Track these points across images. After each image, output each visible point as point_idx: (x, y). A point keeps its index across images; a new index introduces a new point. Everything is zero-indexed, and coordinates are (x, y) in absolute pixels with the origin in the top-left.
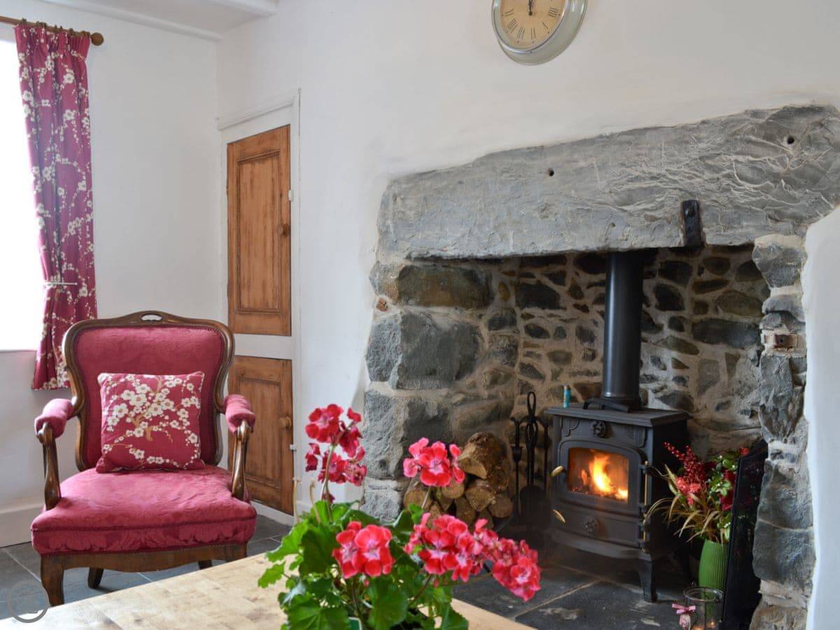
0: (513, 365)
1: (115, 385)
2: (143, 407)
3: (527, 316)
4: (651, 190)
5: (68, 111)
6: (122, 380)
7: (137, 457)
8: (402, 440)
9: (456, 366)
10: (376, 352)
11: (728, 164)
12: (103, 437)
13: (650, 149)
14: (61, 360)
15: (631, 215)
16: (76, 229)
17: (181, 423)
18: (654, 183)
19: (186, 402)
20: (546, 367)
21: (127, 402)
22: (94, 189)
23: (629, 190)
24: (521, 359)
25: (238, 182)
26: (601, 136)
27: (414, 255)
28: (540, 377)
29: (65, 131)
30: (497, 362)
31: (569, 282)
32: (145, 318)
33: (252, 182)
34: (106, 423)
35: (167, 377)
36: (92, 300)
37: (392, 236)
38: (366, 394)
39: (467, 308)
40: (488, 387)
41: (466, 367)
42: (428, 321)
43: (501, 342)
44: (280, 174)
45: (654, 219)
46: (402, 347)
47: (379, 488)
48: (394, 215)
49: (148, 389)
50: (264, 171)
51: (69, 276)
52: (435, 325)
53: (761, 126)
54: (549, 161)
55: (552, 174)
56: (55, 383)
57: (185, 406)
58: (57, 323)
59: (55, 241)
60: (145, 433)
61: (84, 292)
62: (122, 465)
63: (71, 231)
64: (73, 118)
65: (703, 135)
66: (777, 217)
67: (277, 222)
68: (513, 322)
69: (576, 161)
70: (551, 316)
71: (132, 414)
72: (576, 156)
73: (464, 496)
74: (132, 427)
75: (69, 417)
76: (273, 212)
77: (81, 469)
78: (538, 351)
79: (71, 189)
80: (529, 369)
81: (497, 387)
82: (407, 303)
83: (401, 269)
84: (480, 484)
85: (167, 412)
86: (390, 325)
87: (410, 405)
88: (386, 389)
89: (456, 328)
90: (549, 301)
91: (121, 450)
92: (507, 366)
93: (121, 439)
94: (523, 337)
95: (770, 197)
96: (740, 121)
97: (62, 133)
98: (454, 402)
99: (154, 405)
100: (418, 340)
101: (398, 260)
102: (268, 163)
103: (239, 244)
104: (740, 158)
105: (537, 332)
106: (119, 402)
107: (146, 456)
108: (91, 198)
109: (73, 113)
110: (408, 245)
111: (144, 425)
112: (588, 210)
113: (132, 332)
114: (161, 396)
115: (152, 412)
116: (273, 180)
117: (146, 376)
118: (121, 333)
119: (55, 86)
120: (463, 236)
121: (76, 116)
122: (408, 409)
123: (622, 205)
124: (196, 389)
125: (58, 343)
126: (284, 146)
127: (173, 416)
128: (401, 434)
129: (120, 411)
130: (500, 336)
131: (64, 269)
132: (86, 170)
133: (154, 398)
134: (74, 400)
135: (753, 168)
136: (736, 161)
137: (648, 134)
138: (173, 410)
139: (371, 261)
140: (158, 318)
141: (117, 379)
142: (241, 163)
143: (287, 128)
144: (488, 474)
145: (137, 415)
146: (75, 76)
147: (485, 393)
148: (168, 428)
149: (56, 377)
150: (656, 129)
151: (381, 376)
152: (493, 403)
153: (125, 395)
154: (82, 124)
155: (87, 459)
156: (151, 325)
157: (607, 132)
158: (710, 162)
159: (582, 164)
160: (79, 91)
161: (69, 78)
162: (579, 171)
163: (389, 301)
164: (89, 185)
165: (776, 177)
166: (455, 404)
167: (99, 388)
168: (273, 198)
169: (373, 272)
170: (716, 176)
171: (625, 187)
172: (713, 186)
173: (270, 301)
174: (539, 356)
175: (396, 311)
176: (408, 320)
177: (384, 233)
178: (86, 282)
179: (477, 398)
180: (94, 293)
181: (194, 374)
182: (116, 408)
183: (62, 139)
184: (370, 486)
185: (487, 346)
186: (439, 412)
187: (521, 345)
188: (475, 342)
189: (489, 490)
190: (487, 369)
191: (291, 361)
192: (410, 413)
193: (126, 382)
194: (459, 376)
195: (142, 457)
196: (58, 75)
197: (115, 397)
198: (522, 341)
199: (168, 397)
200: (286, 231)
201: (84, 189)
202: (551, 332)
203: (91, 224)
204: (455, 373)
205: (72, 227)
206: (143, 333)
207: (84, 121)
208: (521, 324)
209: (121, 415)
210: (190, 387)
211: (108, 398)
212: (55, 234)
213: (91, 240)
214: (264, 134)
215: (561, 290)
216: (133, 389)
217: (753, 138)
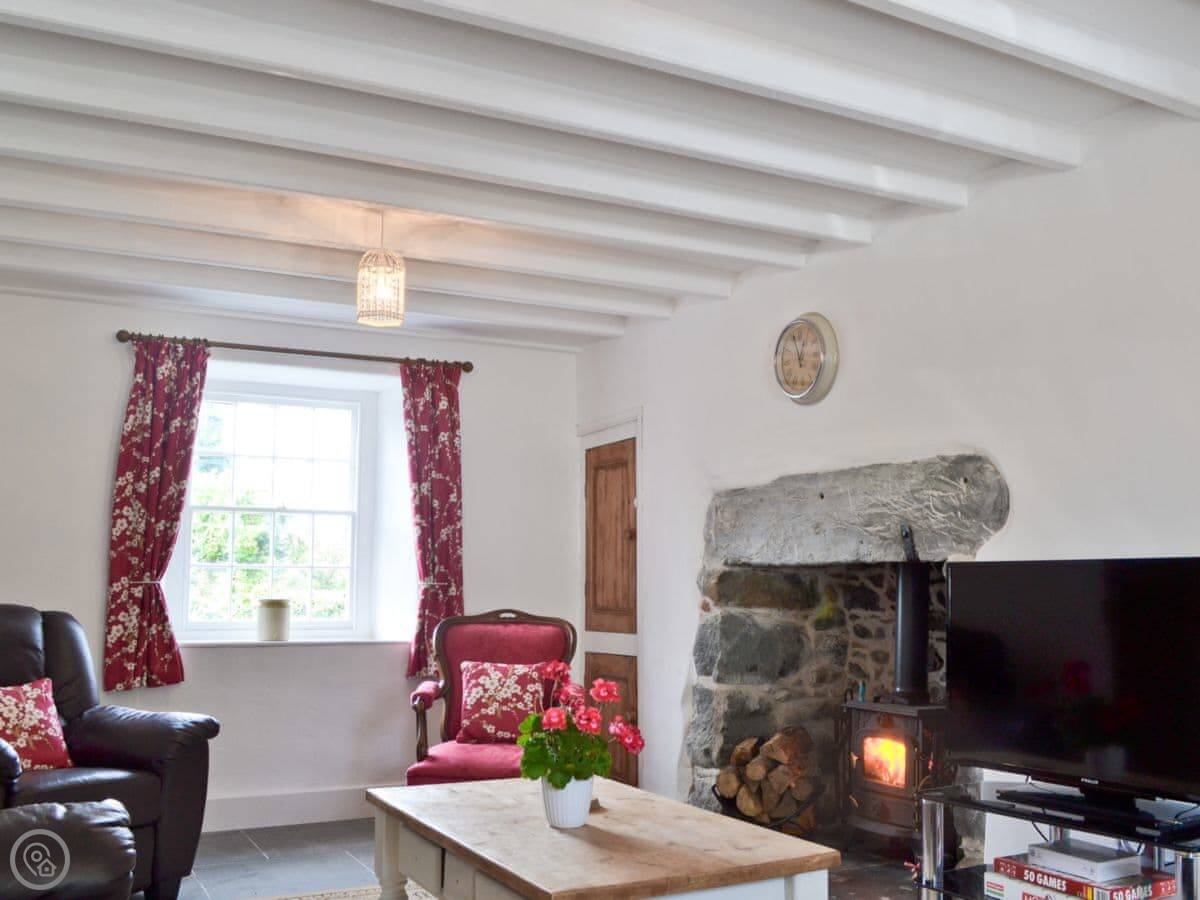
0: (843, 665)
1: (474, 671)
2: (496, 690)
3: (854, 617)
4: (881, 516)
5: (442, 433)
6: (480, 668)
7: (489, 731)
8: (723, 729)
9: (779, 664)
10: (701, 647)
11: (927, 497)
12: (463, 713)
13: (883, 481)
14: (432, 652)
15: (871, 534)
16: (447, 535)
17: (526, 705)
18: (885, 510)
19: (531, 688)
20: (870, 666)
21: (483, 686)
22: (464, 500)
23: (870, 514)
24: (850, 659)
25: (595, 487)
26: (853, 469)
27: (730, 561)
28: (866, 676)
29: (440, 450)
30: (826, 661)
31: (886, 585)
32: (503, 615)
33: (606, 487)
34: (466, 702)
35: (516, 666)
36: (459, 599)
37: (713, 544)
38: (695, 689)
39: (791, 609)
40: (815, 686)
41: (790, 665)
42: (748, 621)
43: (828, 642)
44: (628, 483)
45: (885, 539)
46: (721, 644)
47: (704, 776)
48: (716, 526)
49: (500, 675)
50: (615, 477)
51: (441, 577)
52: (755, 625)
53: (946, 469)
54: (821, 486)
55: (822, 497)
56: (426, 672)
57: (531, 690)
58: (430, 618)
59: (430, 546)
60: (496, 712)
61: (453, 591)
62: (477, 736)
63: (444, 537)
64: (446, 439)
65: (914, 473)
66: (960, 540)
67: (626, 527)
68: (842, 623)
69: (837, 487)
70: (873, 617)
71: (487, 695)
72: (837, 484)
73: (766, 778)
74: (486, 706)
75: (436, 698)
76: (622, 517)
77: (444, 740)
78: (864, 651)
79: (444, 499)
80: (856, 669)
81: (825, 686)
82: (727, 604)
83: (719, 574)
84: (781, 768)
85: (515, 695)
86: (712, 624)
87: (730, 697)
88: (709, 683)
89: (778, 628)
90: (870, 602)
91: (476, 724)
92: (836, 666)
93: (477, 715)
94: (852, 637)
95: (953, 525)
96: (934, 464)
97: (437, 452)
98: (778, 697)
99: (504, 689)
100: (737, 638)
101: (718, 566)
102: (619, 471)
103: (595, 546)
104: (935, 493)
105: (863, 632)
106: (477, 685)
107: (496, 731)
108: (460, 508)
109: (446, 435)
110: (724, 553)
111: (496, 705)
112: (845, 530)
113: (490, 628)
114: (511, 681)
115: (502, 695)
116: (622, 487)
117: (500, 665)
118: (480, 627)
119: (432, 411)
120: (763, 546)
121: (449, 437)
122: (727, 701)
123: (866, 526)
124: (540, 678)
125: (430, 636)
126: (630, 457)
127: (520, 699)
128: (721, 725)
129: (478, 693)
130: (828, 636)
131: (437, 570)
132: (456, 484)
133: (504, 683)
134: (441, 684)
135: (943, 501)
136: (932, 495)
137: (883, 469)
138: (520, 693)
139: (698, 566)
140: (513, 616)
141: (476, 667)
142: (597, 469)
143: (633, 440)
144: (789, 760)
145: (490, 696)
146: (449, 402)
147: (811, 690)
148: (515, 708)
149: (426, 666)
150: (887, 465)
151: (705, 671)
152: (821, 700)
153: (481, 680)
154: (454, 443)
155: (449, 734)
156: (506, 622)
157: (856, 466)
158: (916, 495)
159: (841, 490)
160: (452, 414)
161: (443, 404)
162: (840, 495)
163: (711, 603)
164: (459, 497)
165: (955, 509)
166: (779, 700)
167: (461, 673)
168: (623, 503)
169: (700, 575)
170: (921, 506)
171: (867, 512)
172: (917, 514)
173: (620, 601)
174: (864, 656)
175: (717, 612)
176: (727, 620)
177: (708, 541)
178: (455, 582)
179: (802, 695)
180: (461, 592)
181: (539, 665)
182: (474, 690)
183: (437, 457)
184: (698, 775)
185: (812, 645)
186: (761, 706)
187: (850, 646)
188: (799, 641)
189: (787, 774)
190: (814, 668)
191: (636, 657)
192: (730, 706)
193: (483, 670)
194: (783, 673)
195: (493, 731)
196: (435, 402)
197: (473, 681)
198: (851, 641)
199: (517, 682)
200: (632, 535)
201: (455, 500)
202: (873, 632)
203: (460, 530)
204: (777, 670)
205: (444, 533)
206: (500, 628)
207: (456, 441)
208: (850, 625)
209: (478, 696)
210: (535, 675)
211: (468, 682)
212: (430, 540)
213: (460, 544)
214: (615, 444)
215: (881, 592)
216: (488, 675)
217: (942, 477)
